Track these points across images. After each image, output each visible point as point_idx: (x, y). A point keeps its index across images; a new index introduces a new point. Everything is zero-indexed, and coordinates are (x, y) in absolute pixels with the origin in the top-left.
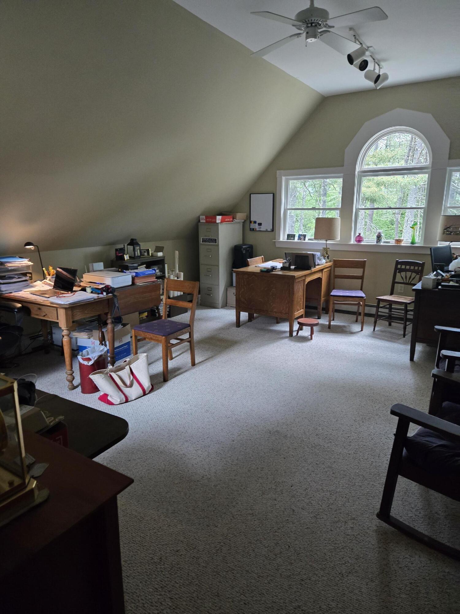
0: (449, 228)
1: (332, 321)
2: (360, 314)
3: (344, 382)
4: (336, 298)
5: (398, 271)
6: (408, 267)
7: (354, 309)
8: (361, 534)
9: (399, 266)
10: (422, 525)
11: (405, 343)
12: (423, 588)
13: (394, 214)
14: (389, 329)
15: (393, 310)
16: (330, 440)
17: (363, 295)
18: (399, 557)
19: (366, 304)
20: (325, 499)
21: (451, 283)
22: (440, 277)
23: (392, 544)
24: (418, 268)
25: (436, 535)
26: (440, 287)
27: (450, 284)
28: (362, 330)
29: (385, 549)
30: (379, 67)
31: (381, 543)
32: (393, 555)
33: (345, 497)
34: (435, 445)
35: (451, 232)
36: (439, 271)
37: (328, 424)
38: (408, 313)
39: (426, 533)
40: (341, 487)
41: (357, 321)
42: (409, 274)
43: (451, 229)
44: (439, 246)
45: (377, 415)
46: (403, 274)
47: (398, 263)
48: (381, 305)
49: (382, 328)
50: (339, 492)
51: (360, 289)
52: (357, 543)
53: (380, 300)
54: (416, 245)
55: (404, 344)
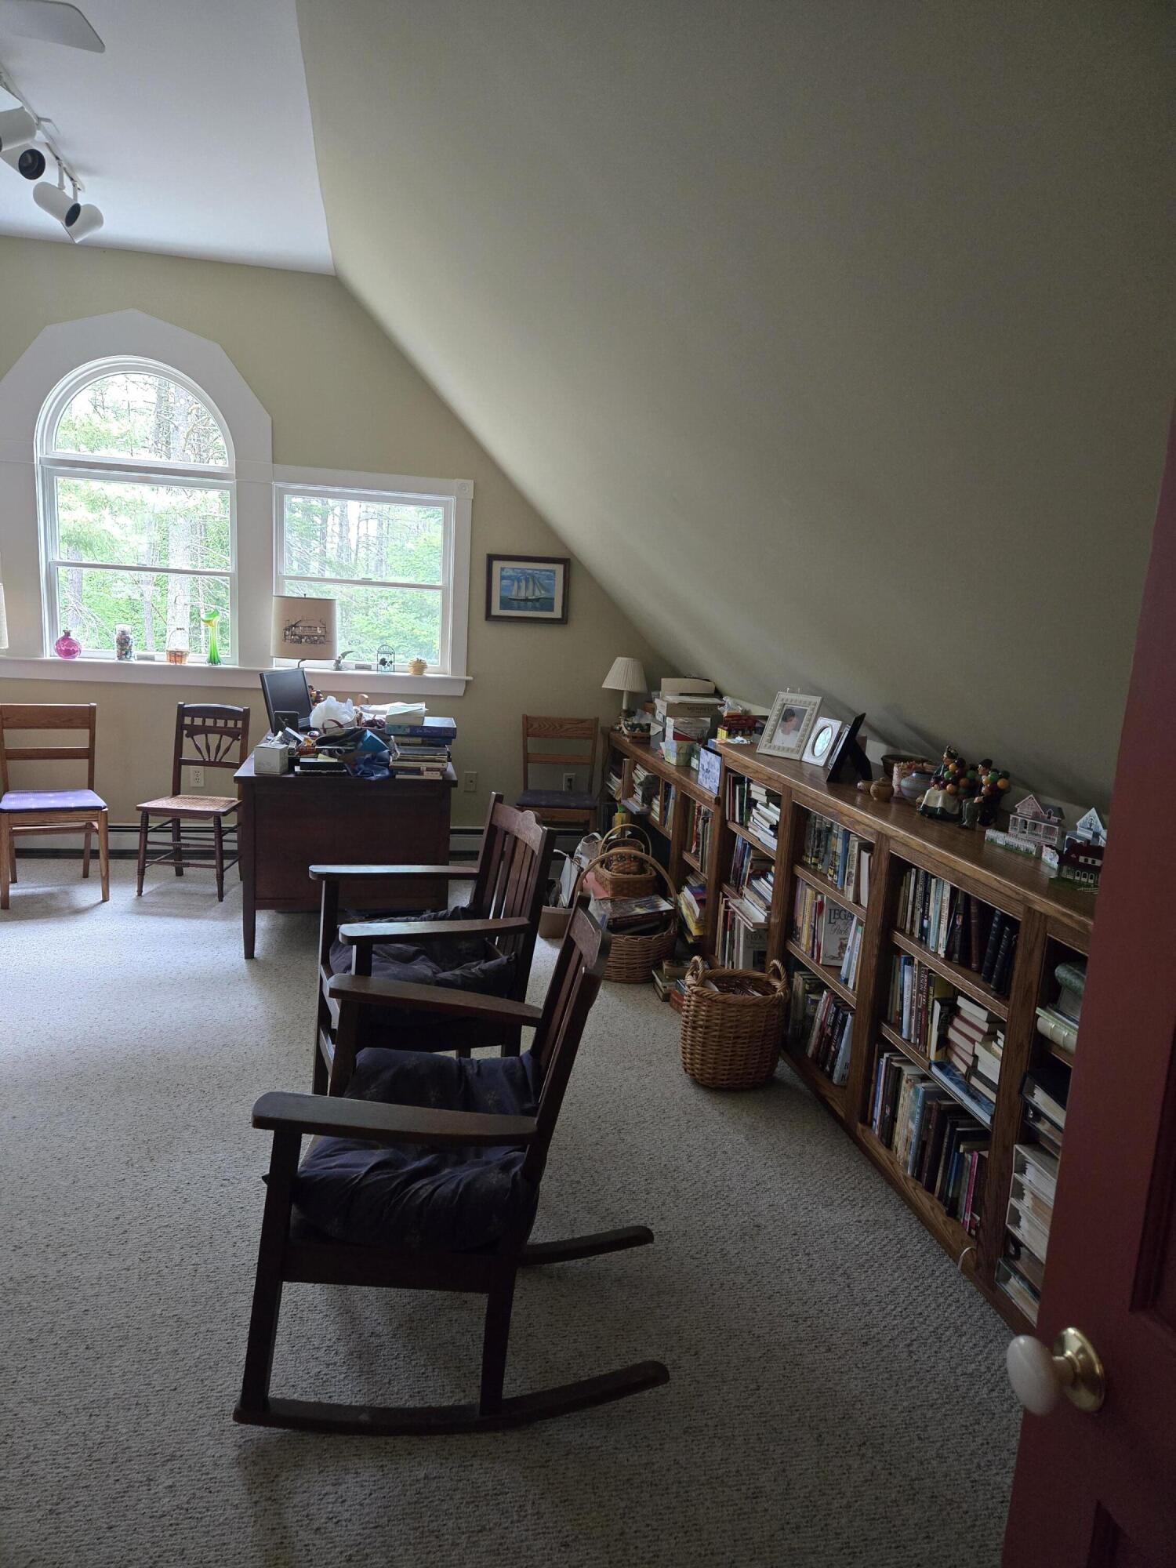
0: (295, 626)
1: (11, 886)
2: (95, 854)
3: (77, 1059)
4: (16, 818)
5: (185, 732)
6: (209, 722)
7: (76, 841)
8: (198, 1494)
9: (187, 720)
10: (346, 1382)
11: (227, 915)
12: (379, 1555)
13: (138, 582)
14: (180, 885)
15: (182, 834)
16: (62, 1250)
17: (101, 803)
18: (308, 1504)
19: (110, 824)
20: (76, 1440)
21: (322, 758)
22: (293, 745)
23: (284, 1475)
24: (236, 724)
25: (382, 1395)
26: (297, 769)
27: (319, 760)
28: (105, 899)
29: (270, 1498)
30: (74, 185)
31: (257, 1488)
32: (295, 1506)
33: (137, 1404)
34: (364, 1170)
35: (301, 637)
36: (288, 729)
37: (48, 1203)
38: (224, 838)
39: (358, 1400)
40: (118, 1381)
41: (86, 875)
42: (214, 739)
43: (299, 631)
44: (274, 668)
45: (187, 1127)
46: (200, 739)
47: (182, 712)
48: (152, 825)
49: (158, 885)
50: (117, 1396)
51: (87, 786)
52: (193, 1523)
53: (147, 813)
54: (222, 666)
55: (224, 919)
